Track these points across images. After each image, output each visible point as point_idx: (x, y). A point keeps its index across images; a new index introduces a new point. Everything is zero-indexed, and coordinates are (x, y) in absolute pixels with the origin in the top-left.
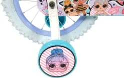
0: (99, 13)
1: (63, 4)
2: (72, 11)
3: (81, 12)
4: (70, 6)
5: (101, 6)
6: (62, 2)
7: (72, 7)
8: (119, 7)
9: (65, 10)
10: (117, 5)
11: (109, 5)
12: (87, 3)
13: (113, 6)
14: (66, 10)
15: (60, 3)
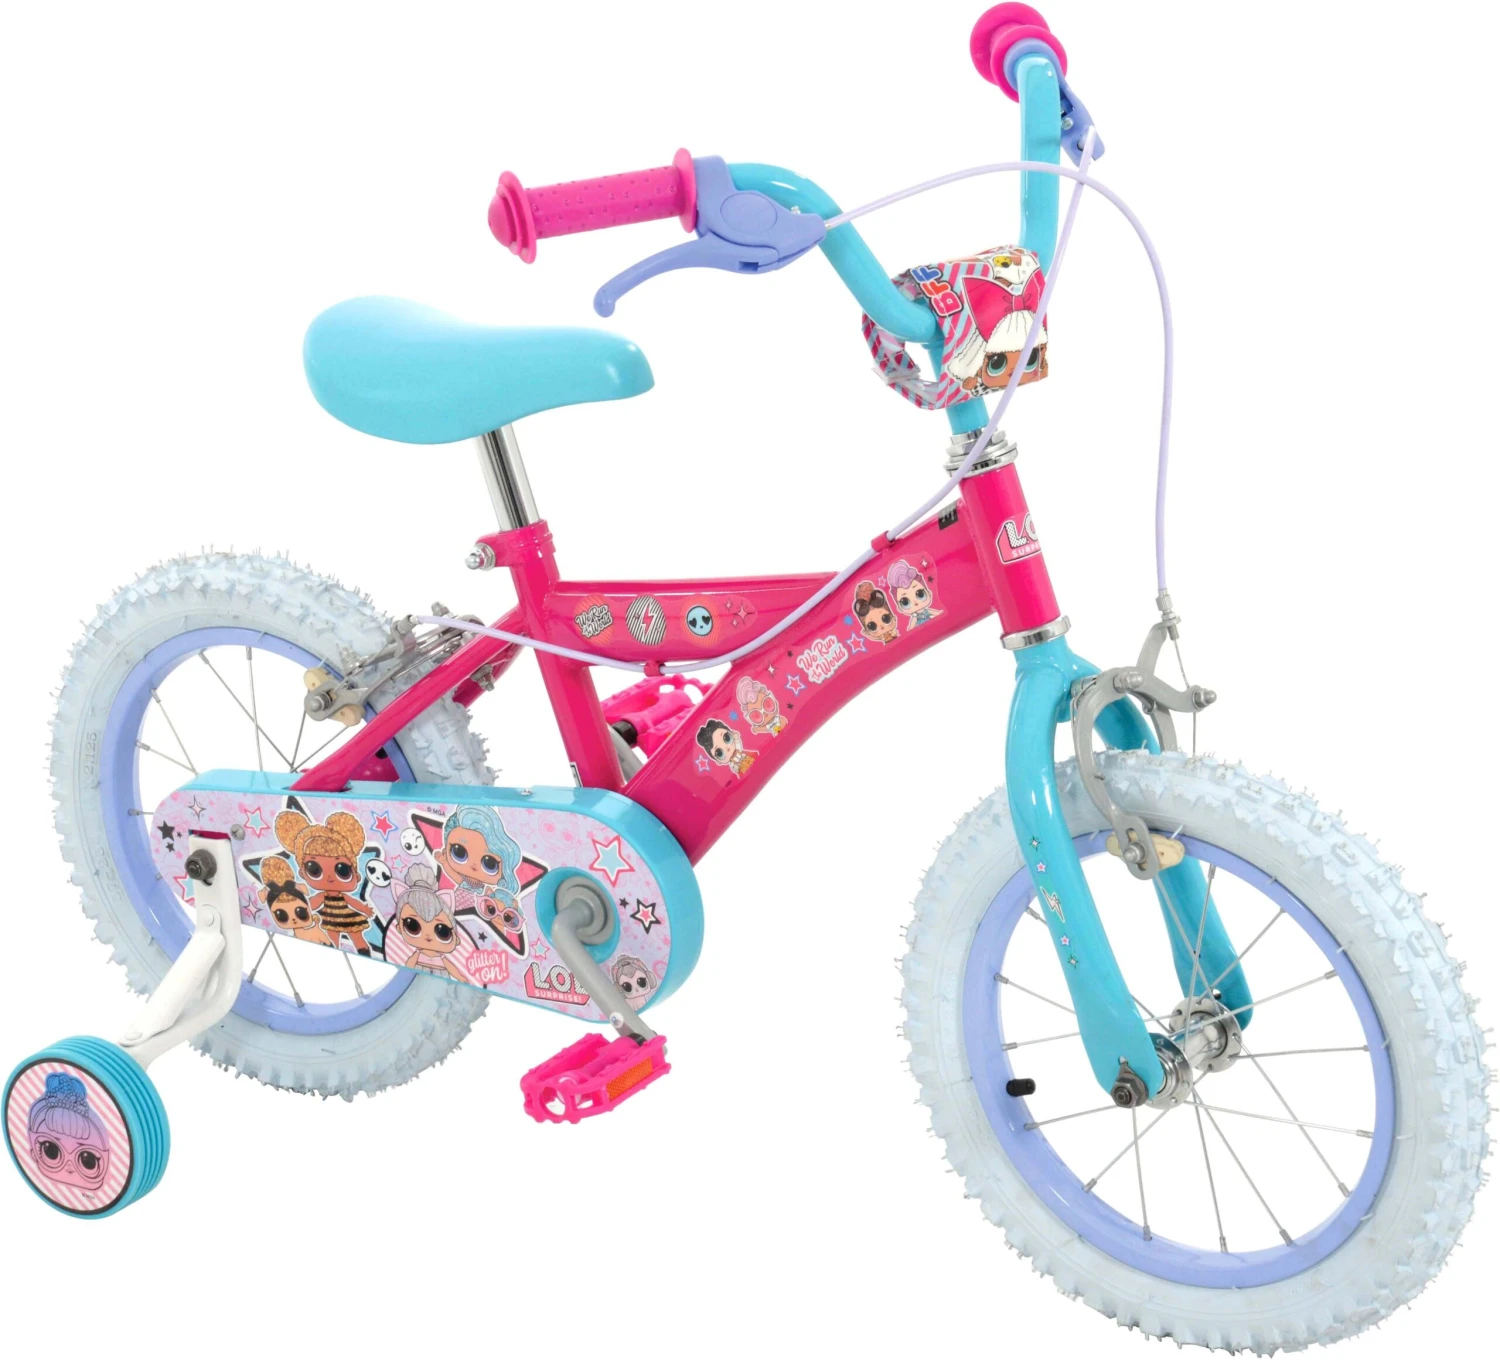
0: (423, 958)
1: (258, 869)
2: (303, 915)
3: (343, 932)
4: (290, 888)
5: (427, 929)
6: (256, 861)
7: (300, 896)
8: (505, 951)
9: (271, 899)
10: (495, 944)
11: (460, 930)
12: (362, 897)
13: (479, 942)
14: (276, 905)
15: (247, 864)
